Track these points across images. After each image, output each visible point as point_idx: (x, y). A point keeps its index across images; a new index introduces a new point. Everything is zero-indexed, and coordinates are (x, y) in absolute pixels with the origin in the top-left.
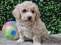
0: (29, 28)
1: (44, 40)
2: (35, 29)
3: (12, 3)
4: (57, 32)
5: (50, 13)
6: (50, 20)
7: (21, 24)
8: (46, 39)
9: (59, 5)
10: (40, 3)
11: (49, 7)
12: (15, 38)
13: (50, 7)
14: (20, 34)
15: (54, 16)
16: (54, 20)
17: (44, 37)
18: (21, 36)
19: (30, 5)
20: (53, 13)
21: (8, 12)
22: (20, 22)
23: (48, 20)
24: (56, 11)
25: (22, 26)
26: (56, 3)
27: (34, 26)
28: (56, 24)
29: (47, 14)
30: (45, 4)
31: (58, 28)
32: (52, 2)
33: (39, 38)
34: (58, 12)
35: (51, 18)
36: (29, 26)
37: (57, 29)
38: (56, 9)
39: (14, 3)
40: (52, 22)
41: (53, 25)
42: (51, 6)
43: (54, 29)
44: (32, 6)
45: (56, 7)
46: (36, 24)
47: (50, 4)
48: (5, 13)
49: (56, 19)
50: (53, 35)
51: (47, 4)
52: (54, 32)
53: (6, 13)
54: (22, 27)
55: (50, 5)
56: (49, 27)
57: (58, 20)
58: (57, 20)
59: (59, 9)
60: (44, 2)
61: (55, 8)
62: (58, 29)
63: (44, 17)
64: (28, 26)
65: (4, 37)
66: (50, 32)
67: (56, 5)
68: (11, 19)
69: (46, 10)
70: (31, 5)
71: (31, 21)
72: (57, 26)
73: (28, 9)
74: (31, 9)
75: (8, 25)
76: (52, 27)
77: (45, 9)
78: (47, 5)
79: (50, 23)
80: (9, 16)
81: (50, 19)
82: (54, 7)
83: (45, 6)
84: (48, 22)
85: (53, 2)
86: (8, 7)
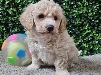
0: (48, 47)
2: (59, 48)
3: (18, 2)
4: (92, 52)
5: (80, 21)
6: (80, 33)
8: (76, 64)
9: (95, 7)
10: (64, 4)
11: (79, 10)
13: (80, 11)
15: (88, 26)
16: (87, 32)
18: (34, 60)
19: (50, 7)
20: (85, 21)
21: (10, 18)
22: (33, 36)
23: (77, 33)
25: (37, 42)
26: (91, 3)
27: (57, 43)
28: (90, 39)
29: (77, 22)
30: (73, 5)
31: (93, 45)
33: (65, 62)
35: (83, 28)
37: (92, 48)
38: (91, 14)
39: (21, 3)
40: (83, 36)
41: (85, 40)
42: (83, 9)
45: (90, 11)
46: (59, 39)
47: (80, 6)
48: (5, 19)
51: (75, 6)
52: (87, 53)
54: (36, 45)
55: (82, 8)
56: (78, 44)
57: (94, 32)
58: (92, 32)
59: (96, 15)
60: (71, 2)
61: (90, 13)
62: (94, 47)
63: (71, 26)
64: (46, 42)
67: (91, 7)
68: (16, 30)
69: (74, 15)
74: (52, 14)
75: (12, 40)
76: (84, 45)
77: (73, 13)
78: (75, 8)
79: (81, 37)
80: (12, 24)
81: (81, 30)
82: (88, 10)
83: (73, 9)
84: (78, 36)
85: (86, 1)
86: (11, 9)
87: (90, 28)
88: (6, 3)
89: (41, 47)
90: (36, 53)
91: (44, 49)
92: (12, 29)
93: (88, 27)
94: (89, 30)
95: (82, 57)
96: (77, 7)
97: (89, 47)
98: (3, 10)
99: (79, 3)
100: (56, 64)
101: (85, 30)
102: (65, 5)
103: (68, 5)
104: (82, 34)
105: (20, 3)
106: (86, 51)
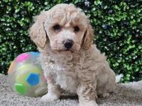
1: (104, 96)
3: (32, 10)
4: (136, 77)
5: (119, 32)
7: (49, 58)
9: (139, 11)
10: (94, 9)
11: (115, 17)
12: (37, 92)
13: (118, 17)
14: (48, 82)
15: (130, 38)
16: (130, 47)
17: (104, 87)
20: (126, 32)
21: (21, 32)
23: (115, 49)
24: (133, 25)
26: (132, 6)
28: (134, 58)
29: (113, 33)
30: (108, 10)
31: (140, 66)
32: (123, 6)
33: (92, 89)
34: (137, 29)
35: (123, 42)
36: (69, 62)
37: (137, 70)
38: (134, 21)
39: (36, 11)
40: (124, 53)
41: (127, 59)
42: (121, 15)
43: (129, 68)
44: (75, 15)
45: (132, 17)
47: (117, 10)
48: (15, 33)
49: (134, 46)
50: (127, 84)
51: (111, 11)
52: (131, 77)
53: (19, 34)
54: (52, 66)
55: (120, 13)
56: (118, 64)
57: (140, 47)
61: (132, 20)
62: (140, 69)
63: (105, 40)
64: (65, 62)
65: (12, 91)
66: (121, 75)
67: (133, 12)
68: (30, 48)
69: (109, 23)
70: (71, 13)
71: (72, 52)
72: (136, 63)
73: (65, 23)
76: (125, 66)
77: (108, 21)
78: (111, 14)
79: (121, 55)
80: (24, 40)
81: (121, 45)
83: (107, 15)
84: (116, 53)
85: (125, 4)
86: (23, 19)
87: (133, 42)
88: (16, 11)
89: (59, 68)
90: (52, 77)
91: (62, 71)
92: (25, 47)
93: (131, 40)
94: (132, 44)
95: (123, 84)
96: (113, 12)
97: (133, 69)
98: (13, 22)
99: (116, 7)
100: (80, 91)
101: (127, 45)
102: (96, 10)
103: (100, 9)
104: (123, 51)
105: (34, 10)
106: (129, 75)
